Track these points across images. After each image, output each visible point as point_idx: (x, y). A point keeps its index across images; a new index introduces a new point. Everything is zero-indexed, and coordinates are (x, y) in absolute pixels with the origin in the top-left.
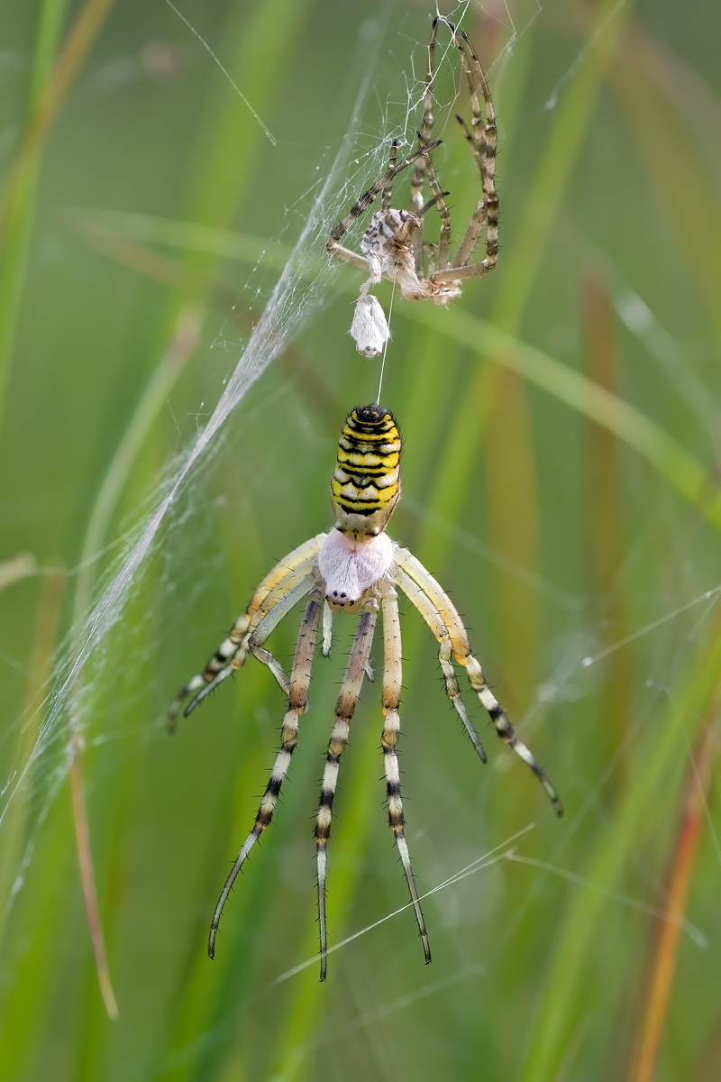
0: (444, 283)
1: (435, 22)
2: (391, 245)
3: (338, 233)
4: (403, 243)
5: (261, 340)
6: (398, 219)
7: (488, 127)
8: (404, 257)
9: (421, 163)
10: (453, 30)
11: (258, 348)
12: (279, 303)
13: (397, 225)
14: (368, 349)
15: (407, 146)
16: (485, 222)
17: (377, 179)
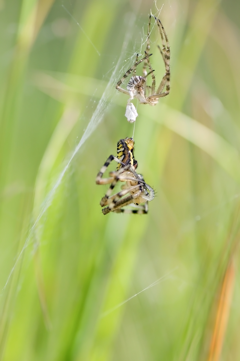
0: (153, 99)
7: (167, 50)
10: (156, 19)
16: (166, 80)
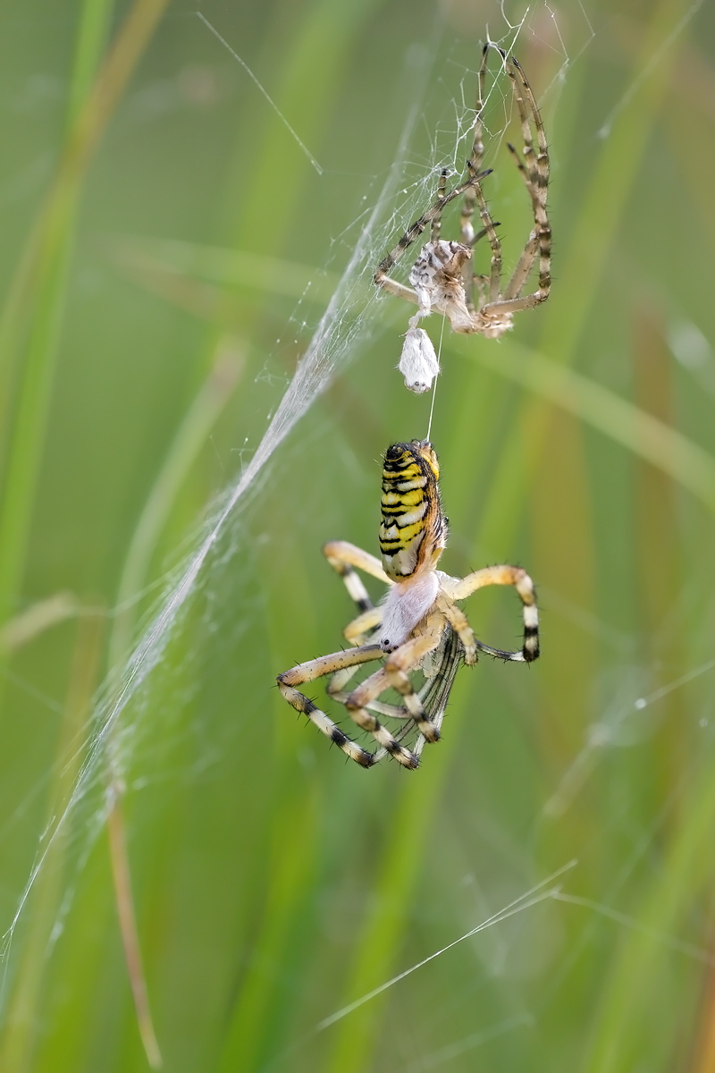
0: (495, 316)
1: (485, 49)
2: (441, 277)
3: (386, 265)
4: (453, 275)
5: (307, 374)
6: (448, 250)
7: (540, 156)
8: (453, 290)
9: (471, 192)
10: (504, 57)
11: (304, 382)
12: (326, 335)
13: (447, 257)
14: (417, 384)
15: (456, 176)
16: (537, 254)
17: (426, 209)
